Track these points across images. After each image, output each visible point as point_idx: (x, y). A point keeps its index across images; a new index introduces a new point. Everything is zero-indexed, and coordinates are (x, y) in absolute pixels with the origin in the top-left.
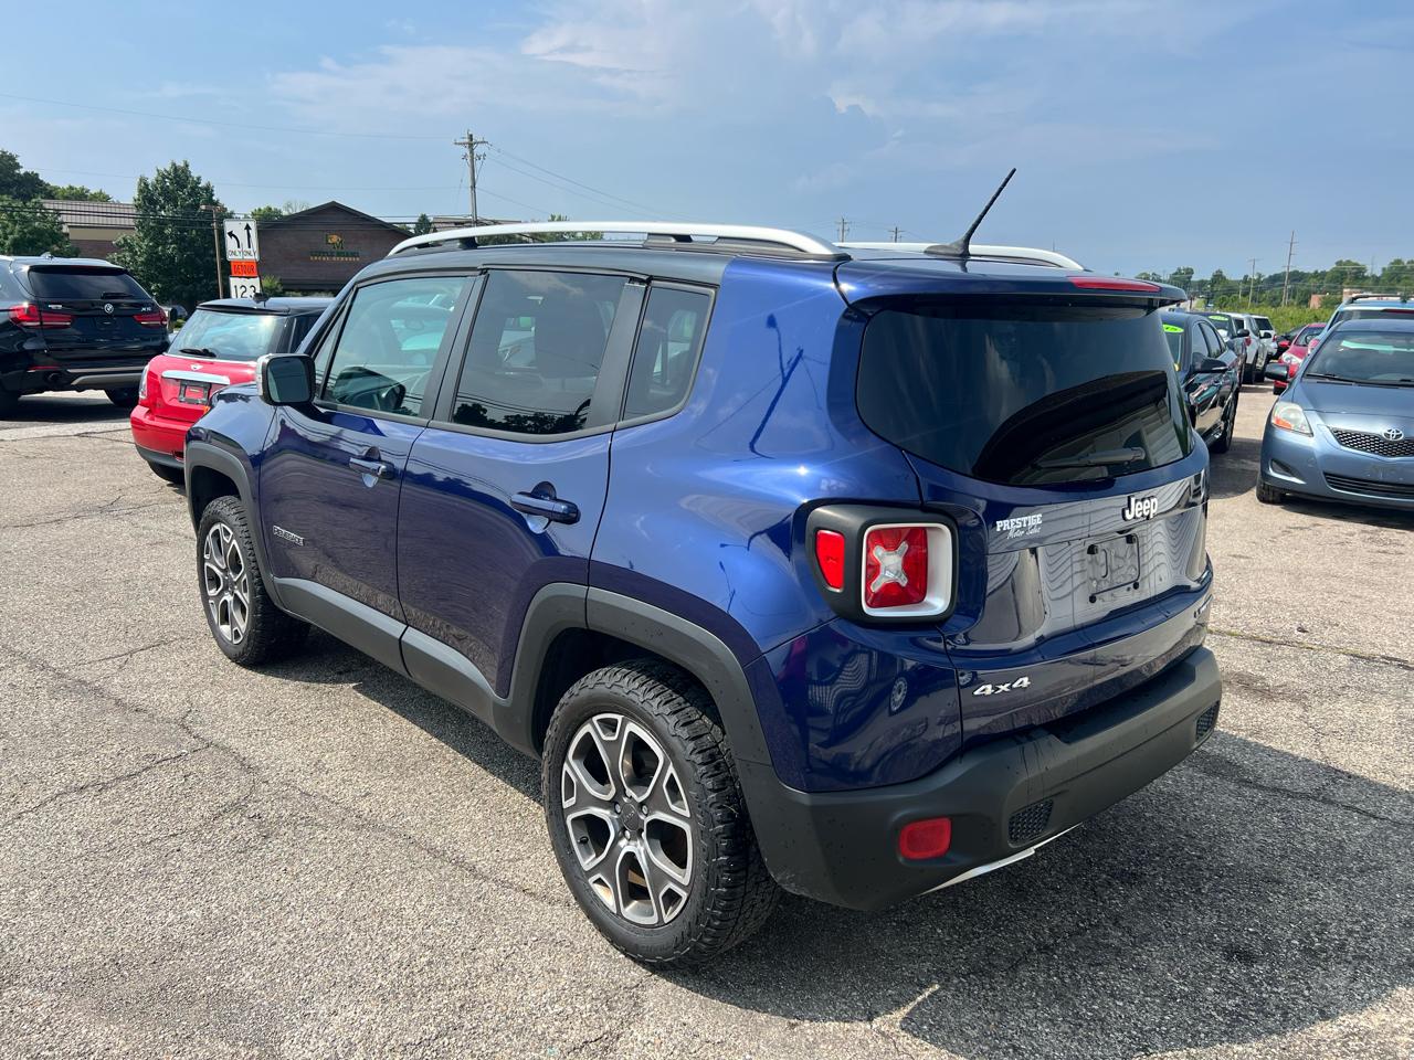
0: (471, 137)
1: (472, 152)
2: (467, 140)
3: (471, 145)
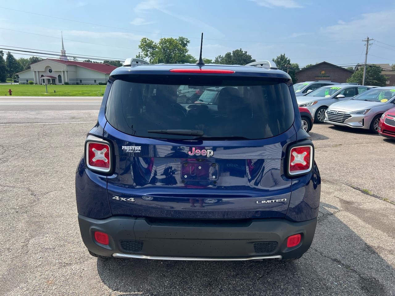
0: (368, 38)
1: (368, 43)
2: (367, 39)
3: (368, 41)
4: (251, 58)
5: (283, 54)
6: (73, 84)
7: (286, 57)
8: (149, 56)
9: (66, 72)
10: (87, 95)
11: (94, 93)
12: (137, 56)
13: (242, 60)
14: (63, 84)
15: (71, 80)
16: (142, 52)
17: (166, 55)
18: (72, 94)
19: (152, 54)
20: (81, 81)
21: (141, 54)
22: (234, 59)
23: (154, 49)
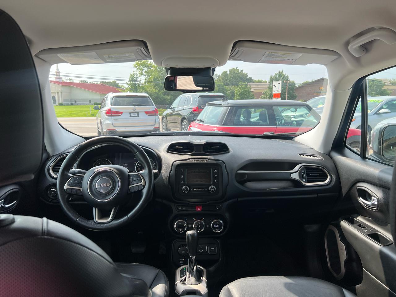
4: (247, 76)
5: (281, 71)
6: (68, 105)
7: (284, 74)
8: (144, 75)
9: (60, 93)
10: (76, 115)
11: (84, 113)
12: (131, 74)
13: (239, 78)
14: (57, 105)
15: (65, 100)
16: (137, 71)
17: (161, 74)
18: (60, 115)
19: (148, 73)
20: (75, 102)
21: (135, 72)
22: (230, 77)
23: (149, 68)
